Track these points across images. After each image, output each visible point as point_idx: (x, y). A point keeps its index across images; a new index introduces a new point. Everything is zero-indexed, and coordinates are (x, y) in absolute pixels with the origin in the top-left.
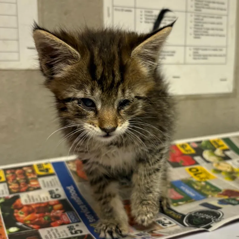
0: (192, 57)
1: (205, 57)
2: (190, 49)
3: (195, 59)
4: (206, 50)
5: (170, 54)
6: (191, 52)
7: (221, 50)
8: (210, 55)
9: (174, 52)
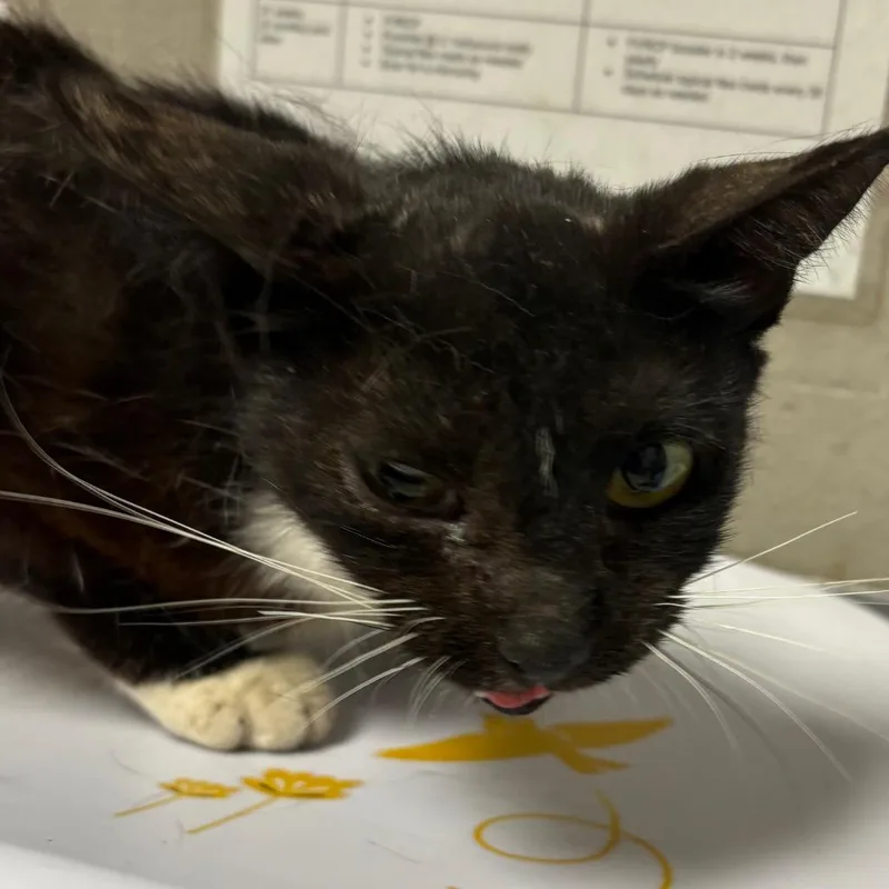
0: (619, 79)
1: (693, 89)
2: (611, 43)
3: (631, 91)
4: (702, 51)
5: (503, 54)
6: (618, 57)
7: (798, 61)
8: (725, 84)
9: (523, 48)
